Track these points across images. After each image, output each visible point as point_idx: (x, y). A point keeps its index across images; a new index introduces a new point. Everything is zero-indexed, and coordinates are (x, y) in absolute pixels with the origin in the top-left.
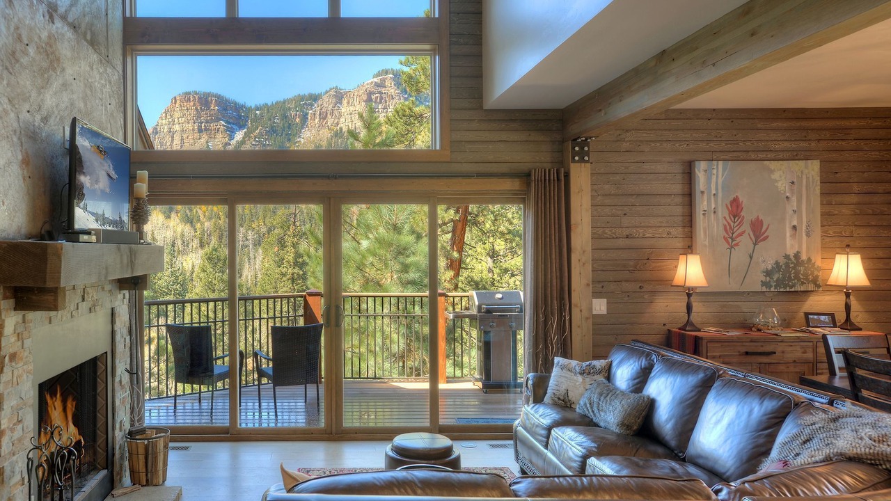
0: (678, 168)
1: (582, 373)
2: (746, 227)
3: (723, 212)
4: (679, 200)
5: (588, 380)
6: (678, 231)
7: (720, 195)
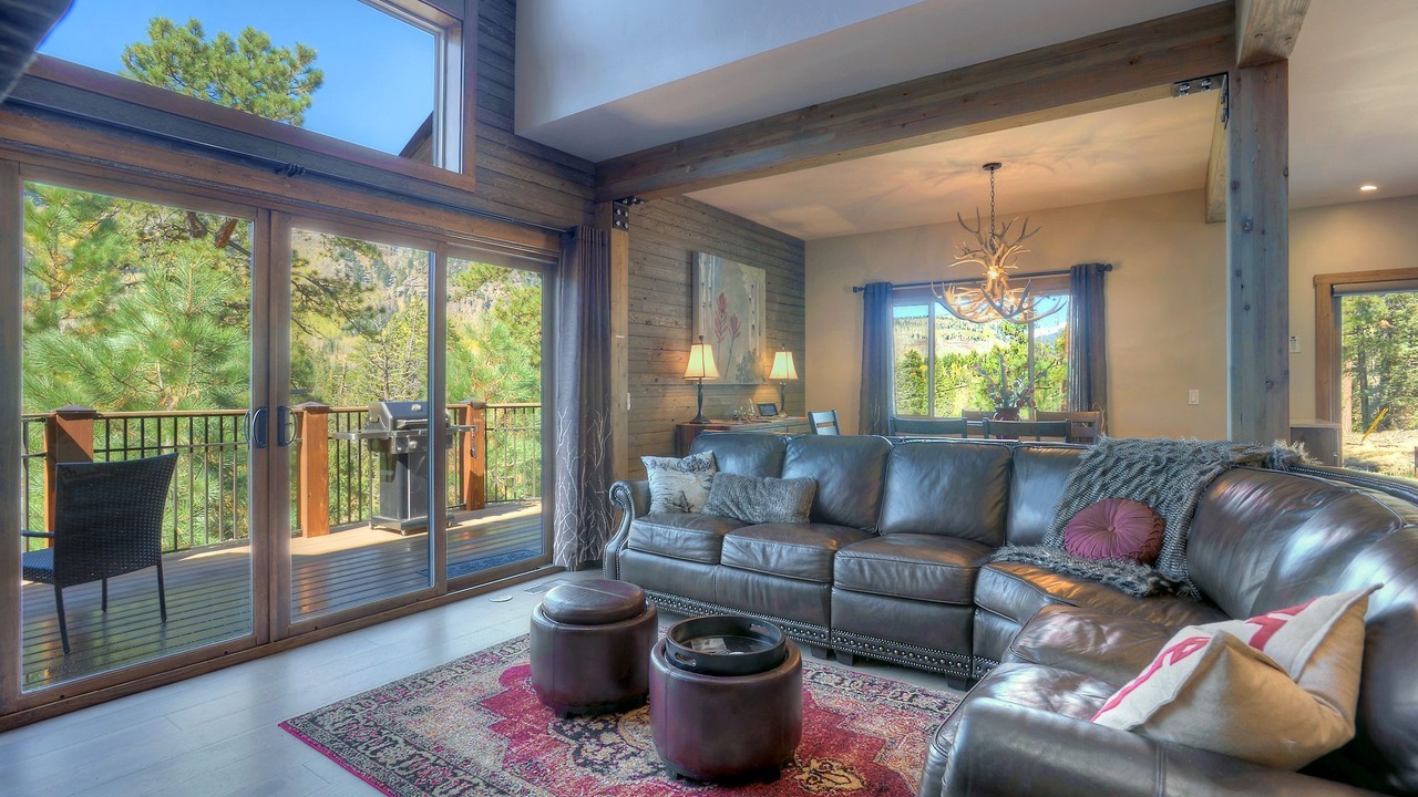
0: (683, 257)
1: (692, 470)
2: (728, 323)
3: (715, 307)
4: (683, 289)
5: (701, 476)
6: (683, 322)
7: (714, 289)
